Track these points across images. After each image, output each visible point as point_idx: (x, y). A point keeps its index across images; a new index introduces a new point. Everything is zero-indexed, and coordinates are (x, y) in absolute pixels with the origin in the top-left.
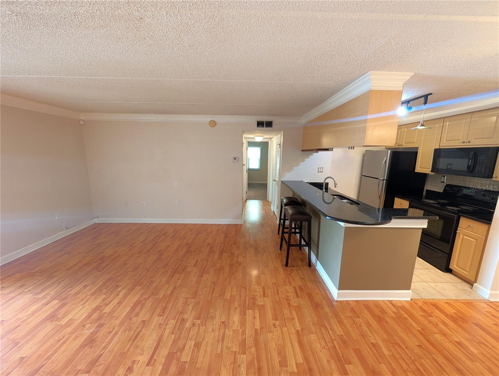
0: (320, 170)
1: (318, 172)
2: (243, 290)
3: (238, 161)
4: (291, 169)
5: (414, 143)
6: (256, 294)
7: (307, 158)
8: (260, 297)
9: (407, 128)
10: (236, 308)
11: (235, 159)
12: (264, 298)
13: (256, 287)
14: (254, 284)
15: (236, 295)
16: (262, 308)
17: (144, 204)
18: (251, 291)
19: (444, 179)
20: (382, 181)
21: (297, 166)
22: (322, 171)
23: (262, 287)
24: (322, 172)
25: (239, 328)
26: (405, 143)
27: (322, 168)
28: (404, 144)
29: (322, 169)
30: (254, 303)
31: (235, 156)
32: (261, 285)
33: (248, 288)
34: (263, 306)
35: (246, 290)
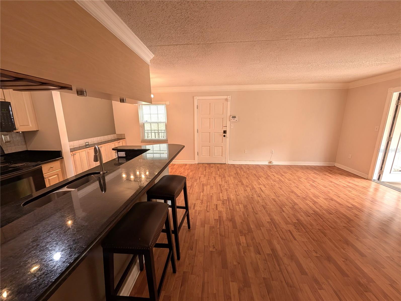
2: (232, 208)
6: (222, 206)
8: (219, 204)
10: (234, 200)
12: (217, 204)
13: (222, 210)
14: (224, 212)
15: (236, 206)
16: (219, 199)
18: (225, 207)
23: (218, 210)
25: (230, 194)
30: (223, 202)
32: (218, 211)
33: (229, 209)
34: (218, 200)
35: (229, 208)
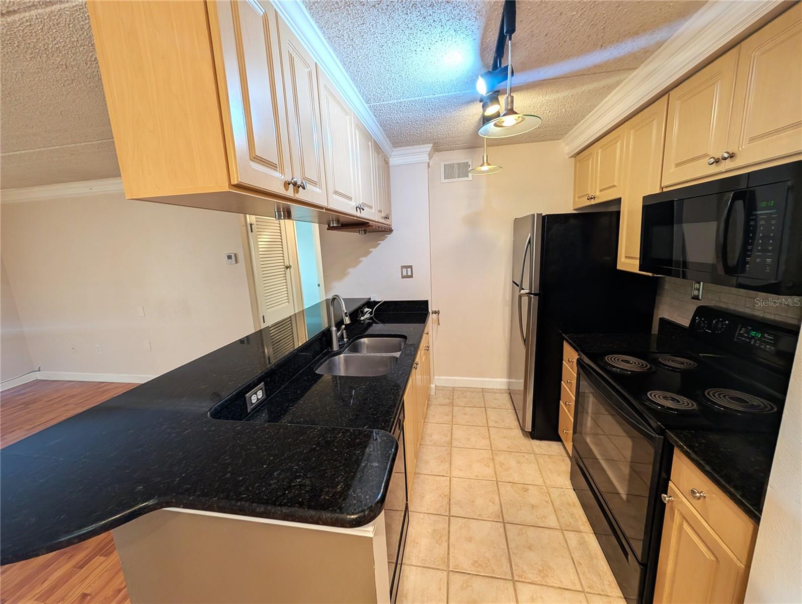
0: (408, 272)
1: (402, 278)
3: (236, 262)
4: (343, 274)
5: (614, 186)
7: (375, 247)
9: (601, 148)
11: (229, 257)
17: (98, 348)
19: (699, 290)
20: (527, 297)
21: (354, 266)
22: (409, 274)
24: (411, 276)
26: (601, 191)
27: (411, 267)
28: (598, 193)
29: (409, 270)
31: (231, 252)
